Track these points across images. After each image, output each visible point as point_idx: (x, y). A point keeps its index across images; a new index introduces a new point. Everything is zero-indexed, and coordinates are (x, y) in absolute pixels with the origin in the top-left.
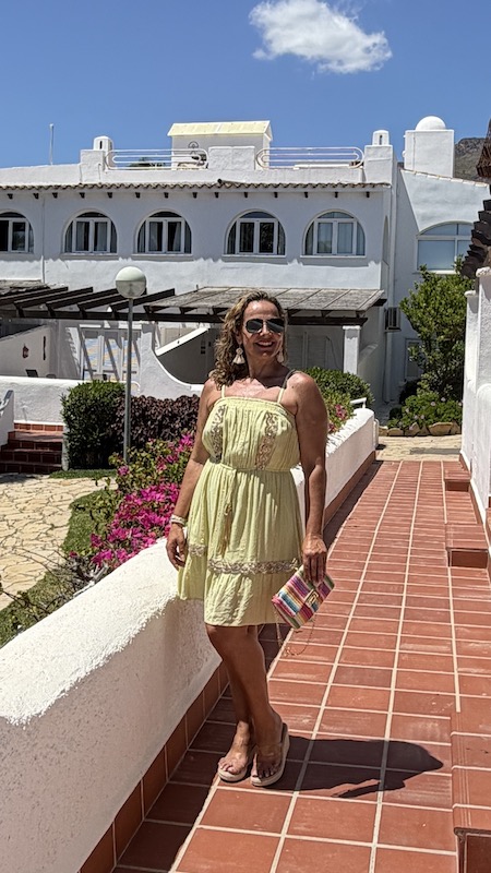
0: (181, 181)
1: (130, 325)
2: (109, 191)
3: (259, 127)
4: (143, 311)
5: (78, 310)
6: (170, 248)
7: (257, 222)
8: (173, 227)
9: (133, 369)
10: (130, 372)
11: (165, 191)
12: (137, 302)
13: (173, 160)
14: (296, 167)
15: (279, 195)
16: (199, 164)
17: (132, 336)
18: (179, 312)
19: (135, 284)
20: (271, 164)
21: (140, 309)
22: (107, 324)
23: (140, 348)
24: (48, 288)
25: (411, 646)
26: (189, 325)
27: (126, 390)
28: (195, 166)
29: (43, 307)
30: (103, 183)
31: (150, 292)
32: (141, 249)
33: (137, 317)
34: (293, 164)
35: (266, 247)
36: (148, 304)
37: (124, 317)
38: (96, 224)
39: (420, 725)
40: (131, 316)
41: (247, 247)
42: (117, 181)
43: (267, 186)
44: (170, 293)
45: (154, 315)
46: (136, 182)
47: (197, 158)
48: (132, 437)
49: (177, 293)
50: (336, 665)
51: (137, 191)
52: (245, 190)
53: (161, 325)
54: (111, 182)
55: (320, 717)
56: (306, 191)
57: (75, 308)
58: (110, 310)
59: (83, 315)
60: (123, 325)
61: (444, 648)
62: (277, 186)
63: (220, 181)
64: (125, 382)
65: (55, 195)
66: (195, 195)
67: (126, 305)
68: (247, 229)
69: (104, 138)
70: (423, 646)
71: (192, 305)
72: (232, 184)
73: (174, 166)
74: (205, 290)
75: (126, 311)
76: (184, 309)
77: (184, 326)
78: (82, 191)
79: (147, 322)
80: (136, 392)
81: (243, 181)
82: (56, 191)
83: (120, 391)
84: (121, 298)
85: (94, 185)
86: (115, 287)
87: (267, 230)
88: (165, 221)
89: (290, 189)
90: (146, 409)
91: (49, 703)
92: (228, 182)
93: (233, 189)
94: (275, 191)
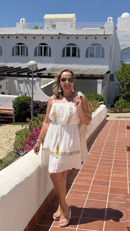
0: (48, 33)
1: (33, 79)
2: (26, 36)
3: (72, 16)
4: (37, 75)
5: (17, 74)
6: (45, 55)
7: (71, 47)
8: (45, 48)
9: (34, 93)
10: (33, 93)
11: (43, 36)
12: (34, 72)
13: (45, 26)
14: (83, 29)
15: (78, 38)
16: (53, 28)
17: (33, 83)
18: (48, 75)
19: (34, 66)
20: (76, 28)
21: (36, 74)
22: (26, 79)
23: (36, 86)
24: (7, 67)
25: (115, 174)
26: (50, 79)
27: (32, 98)
28: (52, 29)
29: (6, 73)
30: (24, 33)
31: (39, 69)
32: (35, 55)
33: (35, 76)
34: (83, 28)
35: (74, 55)
36: (38, 72)
37: (31, 76)
38: (22, 47)
39: (117, 197)
40: (33, 76)
41: (68, 55)
42: (28, 33)
43: (74, 35)
44: (45, 69)
45: (40, 76)
46: (34, 33)
47: (53, 26)
48: (34, 113)
49: (47, 69)
50: (93, 180)
51: (34, 37)
52: (68, 37)
53: (42, 79)
54: (26, 33)
55: (88, 195)
56: (87, 37)
57: (16, 73)
58: (26, 74)
59: (18, 76)
60: (31, 79)
61: (125, 175)
62: (77, 35)
63: (60, 33)
64: (31, 96)
65: (9, 37)
66: (52, 38)
67: (31, 73)
68: (68, 49)
69: (23, 19)
70: (119, 175)
71: (51, 73)
72: (64, 34)
73: (46, 28)
74: (55, 68)
75: (31, 74)
76: (49, 74)
77: (49, 79)
78: (17, 36)
79: (38, 78)
80: (35, 99)
81: (67, 34)
82: (9, 36)
83: (30, 99)
84: (30, 70)
85: (20, 34)
86: (28, 67)
87: (74, 49)
88: (43, 46)
89: (81, 36)
90: (38, 105)
91: (8, 192)
92: (62, 34)
93: (64, 36)
94: (77, 37)
